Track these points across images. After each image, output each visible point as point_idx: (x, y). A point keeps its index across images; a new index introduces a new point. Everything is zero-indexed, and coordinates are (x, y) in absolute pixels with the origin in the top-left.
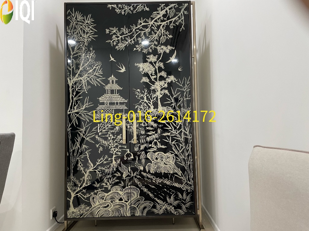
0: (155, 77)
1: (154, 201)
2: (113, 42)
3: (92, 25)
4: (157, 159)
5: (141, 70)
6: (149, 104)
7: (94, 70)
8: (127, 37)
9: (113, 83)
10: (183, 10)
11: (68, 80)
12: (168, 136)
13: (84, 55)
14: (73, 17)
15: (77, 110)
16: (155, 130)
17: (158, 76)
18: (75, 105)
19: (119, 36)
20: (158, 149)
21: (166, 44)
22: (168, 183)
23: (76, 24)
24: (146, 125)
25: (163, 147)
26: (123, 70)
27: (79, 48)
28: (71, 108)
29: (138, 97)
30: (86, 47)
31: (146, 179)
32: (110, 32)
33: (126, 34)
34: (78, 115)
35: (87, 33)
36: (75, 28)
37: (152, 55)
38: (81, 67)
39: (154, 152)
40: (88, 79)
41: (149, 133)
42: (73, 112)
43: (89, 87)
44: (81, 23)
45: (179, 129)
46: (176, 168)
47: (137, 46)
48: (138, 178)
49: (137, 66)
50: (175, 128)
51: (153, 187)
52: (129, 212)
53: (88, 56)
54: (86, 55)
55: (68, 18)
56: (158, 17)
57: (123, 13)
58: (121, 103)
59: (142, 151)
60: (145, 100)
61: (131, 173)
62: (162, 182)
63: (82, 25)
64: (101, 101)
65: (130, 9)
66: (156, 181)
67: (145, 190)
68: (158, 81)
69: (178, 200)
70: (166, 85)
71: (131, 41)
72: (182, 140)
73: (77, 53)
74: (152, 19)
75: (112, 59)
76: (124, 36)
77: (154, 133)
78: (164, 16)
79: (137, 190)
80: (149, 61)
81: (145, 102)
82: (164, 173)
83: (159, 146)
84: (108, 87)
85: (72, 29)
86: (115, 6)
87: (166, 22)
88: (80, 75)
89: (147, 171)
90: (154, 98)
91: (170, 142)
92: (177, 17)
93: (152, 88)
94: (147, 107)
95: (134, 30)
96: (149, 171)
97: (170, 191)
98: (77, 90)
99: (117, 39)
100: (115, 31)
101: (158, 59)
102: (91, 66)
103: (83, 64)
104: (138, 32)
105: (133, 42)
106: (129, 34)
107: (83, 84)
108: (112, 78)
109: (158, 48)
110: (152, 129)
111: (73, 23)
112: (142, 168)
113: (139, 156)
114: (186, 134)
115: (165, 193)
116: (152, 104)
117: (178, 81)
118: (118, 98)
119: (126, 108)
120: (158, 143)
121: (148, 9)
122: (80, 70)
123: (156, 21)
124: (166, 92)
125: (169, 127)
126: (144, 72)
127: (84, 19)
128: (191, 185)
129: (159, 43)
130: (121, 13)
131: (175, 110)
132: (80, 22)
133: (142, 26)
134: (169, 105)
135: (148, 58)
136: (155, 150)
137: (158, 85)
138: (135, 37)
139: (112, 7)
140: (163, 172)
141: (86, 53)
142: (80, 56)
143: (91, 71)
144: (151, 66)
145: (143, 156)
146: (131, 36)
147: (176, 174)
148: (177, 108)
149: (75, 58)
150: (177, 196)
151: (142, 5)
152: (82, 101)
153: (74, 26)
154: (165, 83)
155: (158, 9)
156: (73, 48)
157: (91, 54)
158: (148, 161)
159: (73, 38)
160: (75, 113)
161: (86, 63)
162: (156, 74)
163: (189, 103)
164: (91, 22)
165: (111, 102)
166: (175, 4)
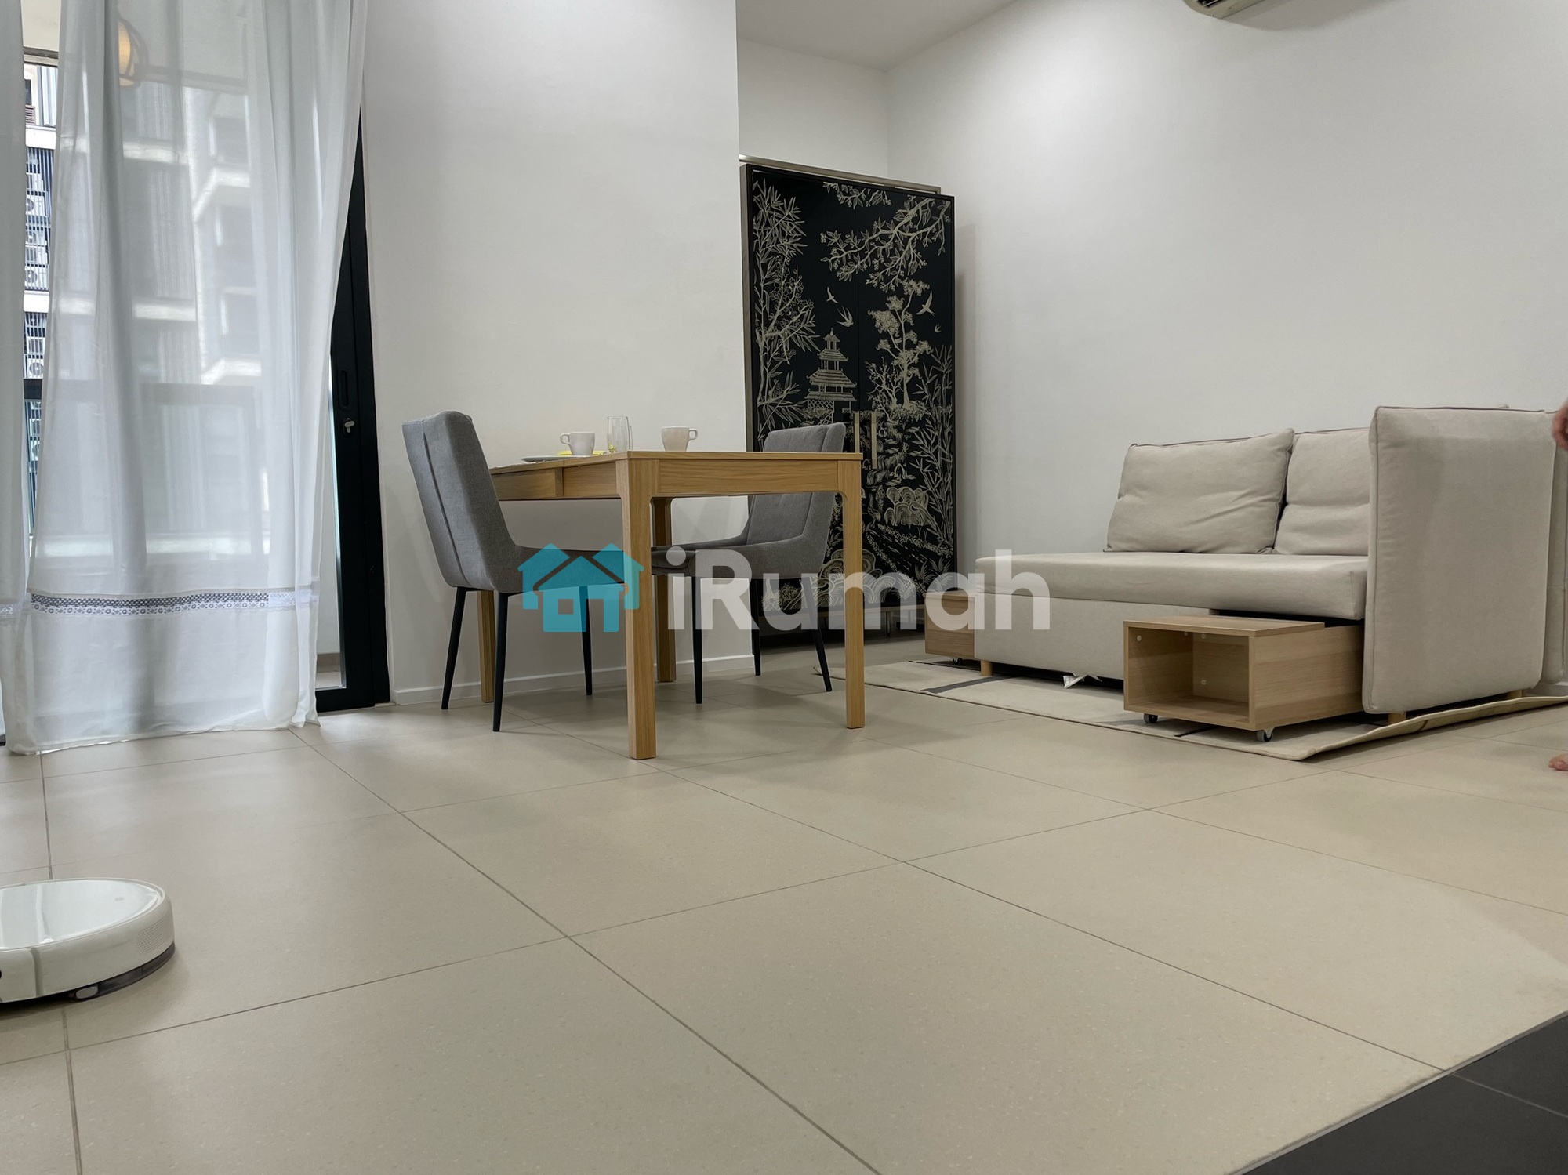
0: (899, 341)
2: (833, 261)
3: (797, 220)
4: (901, 500)
5: (878, 324)
6: (890, 394)
7: (801, 317)
8: (856, 254)
9: (832, 347)
10: (942, 213)
11: (758, 333)
12: (919, 458)
13: (783, 282)
14: (764, 199)
15: (774, 399)
16: (899, 445)
17: (904, 340)
18: (769, 389)
19: (842, 250)
20: (903, 481)
21: (916, 277)
22: (917, 543)
23: (770, 215)
24: (886, 434)
25: (912, 478)
26: (849, 322)
27: (775, 269)
28: (763, 394)
29: (873, 379)
30: (787, 266)
31: (885, 537)
32: (828, 241)
33: (855, 248)
34: (775, 409)
35: (789, 237)
36: (768, 224)
37: (895, 298)
38: (779, 307)
39: (898, 486)
40: (791, 335)
41: (890, 451)
42: (766, 402)
43: (794, 352)
44: (778, 215)
45: (936, 443)
46: (929, 516)
47: (872, 276)
48: (872, 535)
49: (872, 316)
50: (929, 442)
51: (895, 550)
53: (790, 288)
54: (788, 285)
55: (754, 200)
56: (905, 221)
57: (849, 203)
58: (846, 390)
59: (878, 484)
60: (884, 386)
62: (909, 542)
63: (779, 219)
64: (812, 383)
65: (860, 197)
66: (899, 542)
67: (884, 557)
68: (904, 349)
69: (932, 573)
70: (916, 359)
71: (862, 264)
72: (939, 464)
73: (771, 279)
74: (896, 223)
75: (831, 298)
76: (850, 252)
77: (897, 450)
78: (915, 220)
79: (871, 555)
80: (890, 307)
81: (884, 390)
82: (912, 525)
83: (905, 475)
84: (824, 355)
85: (761, 224)
86: (836, 186)
87: (918, 233)
88: (779, 327)
89: (887, 523)
90: (897, 382)
91: (921, 469)
92: (933, 226)
93: (895, 363)
94: (887, 400)
95: (867, 241)
96: (889, 522)
97: (920, 558)
98: (772, 356)
99: (838, 257)
100: (835, 240)
101: (904, 305)
102: (795, 308)
103: (782, 302)
104: (873, 247)
105: (865, 266)
106: (859, 249)
107: (782, 346)
108: (831, 337)
109: (905, 284)
110: (894, 443)
111: (764, 212)
112: (879, 517)
113: (874, 494)
114: (944, 455)
115: (913, 561)
116: (894, 393)
117: (934, 353)
118: (841, 380)
119: (854, 399)
120: (903, 469)
121: (889, 202)
122: (777, 315)
123: (901, 229)
124: (916, 371)
125: (919, 441)
126: (882, 329)
127: (782, 206)
128: (949, 547)
129: (906, 273)
130: (846, 203)
131: (930, 409)
132: (777, 211)
133: (880, 236)
134: (920, 398)
135: (889, 302)
136: (899, 482)
137: (905, 358)
138: (868, 256)
139: (831, 188)
140: (910, 524)
141: (788, 280)
142: (777, 285)
143: (795, 319)
144: (894, 319)
145: (879, 496)
146: (863, 255)
147: (929, 527)
148: (932, 405)
149: (769, 288)
150: (929, 566)
151: (879, 193)
152: (782, 380)
153: (765, 220)
154: (915, 354)
155: (905, 204)
156: (765, 266)
157: (796, 284)
158: (888, 503)
159: (764, 246)
160: (770, 404)
161: (788, 301)
162: (901, 336)
163: (950, 396)
164: (796, 214)
165: (830, 385)
166: (930, 200)
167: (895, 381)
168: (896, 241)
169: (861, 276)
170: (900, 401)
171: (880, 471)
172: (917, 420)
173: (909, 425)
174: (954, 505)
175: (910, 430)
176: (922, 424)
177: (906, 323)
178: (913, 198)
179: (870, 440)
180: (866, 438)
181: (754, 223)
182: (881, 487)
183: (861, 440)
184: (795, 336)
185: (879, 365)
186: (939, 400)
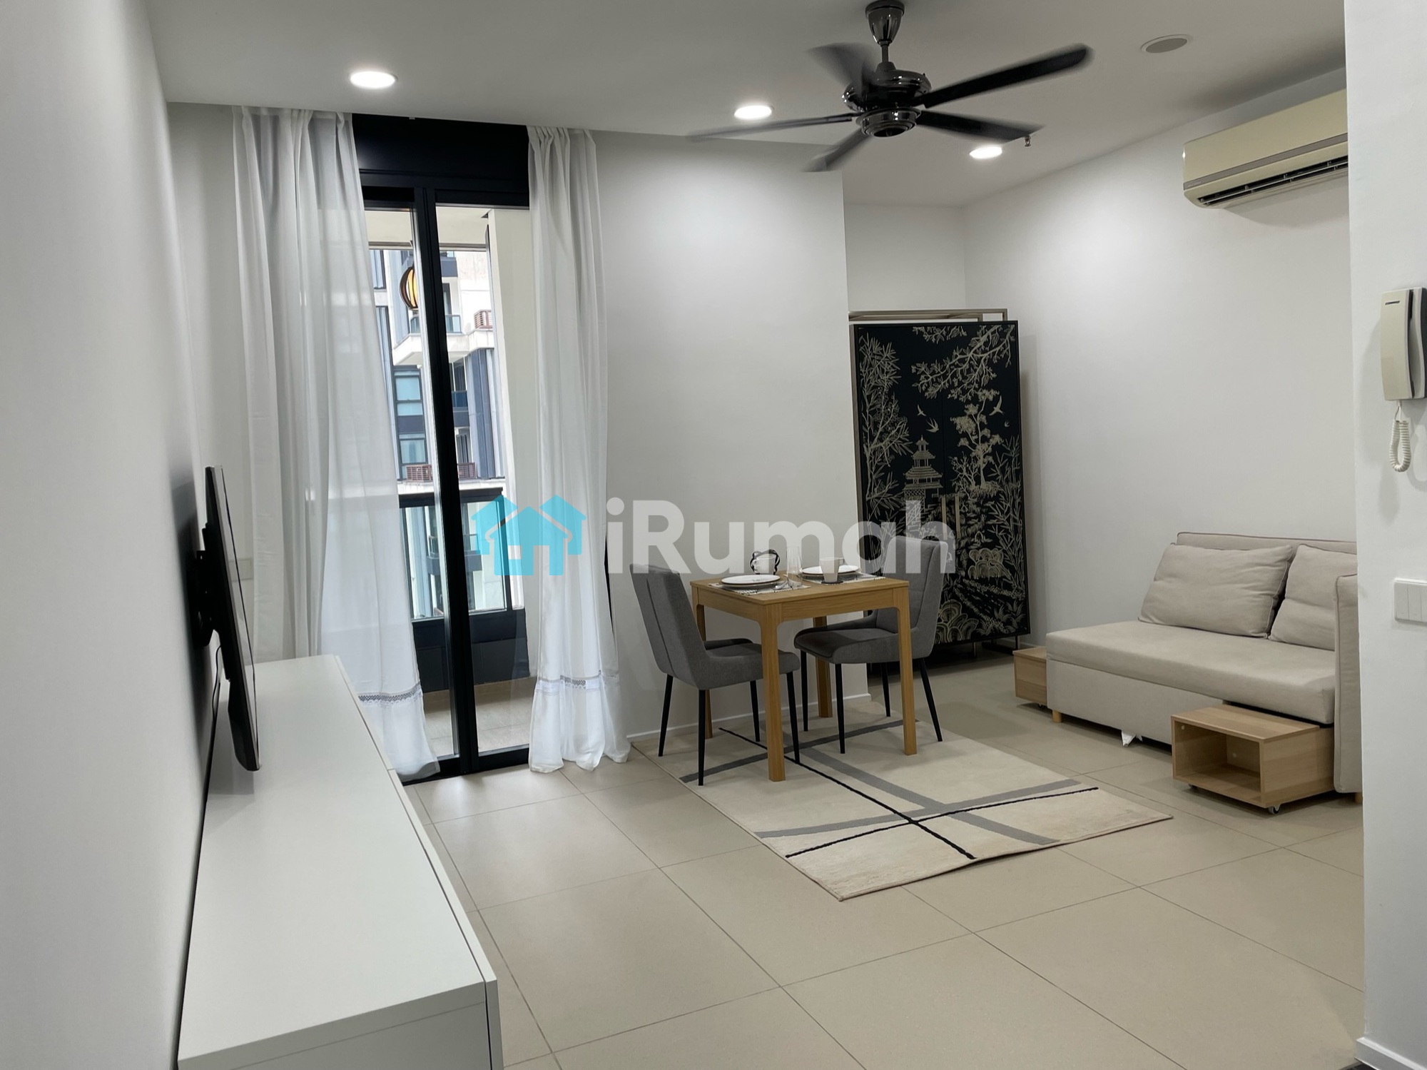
0: (976, 437)
1: (979, 618)
2: (922, 385)
3: (893, 359)
4: (981, 558)
5: (958, 427)
6: (969, 479)
7: (898, 431)
8: (939, 377)
9: (923, 449)
10: (1008, 335)
11: (865, 447)
12: (995, 525)
13: (883, 407)
14: (868, 348)
15: (878, 494)
16: (978, 517)
17: (980, 436)
18: (875, 487)
19: (929, 375)
20: (982, 544)
21: (988, 387)
22: (995, 590)
23: (872, 359)
24: (967, 510)
25: (989, 541)
26: (935, 429)
27: (877, 397)
28: (870, 491)
29: (955, 469)
30: (886, 394)
31: (969, 589)
32: (917, 371)
33: (939, 373)
34: (879, 502)
35: (887, 373)
36: (871, 366)
37: (971, 405)
38: (880, 425)
39: (978, 549)
40: (891, 445)
41: (971, 522)
42: (872, 497)
43: (893, 457)
44: (878, 358)
45: (1008, 512)
46: (1005, 569)
47: (952, 391)
49: (953, 422)
50: (1002, 512)
51: (978, 598)
52: (950, 636)
53: (889, 410)
54: (887, 408)
55: (860, 350)
56: (978, 346)
57: (933, 340)
58: (934, 480)
59: (962, 548)
60: (965, 473)
61: (950, 582)
62: (988, 591)
63: (879, 361)
64: (908, 478)
65: (942, 334)
66: (981, 591)
67: (969, 604)
68: (980, 443)
69: (1008, 613)
70: (990, 449)
71: (944, 384)
72: (1011, 528)
73: (874, 405)
74: (971, 348)
75: (921, 413)
76: (935, 376)
77: (977, 521)
78: (986, 344)
79: (958, 604)
80: (968, 413)
81: (965, 476)
82: (991, 578)
83: (984, 539)
84: (916, 456)
85: (866, 366)
86: (922, 329)
87: (989, 353)
88: (881, 440)
89: (970, 577)
91: (997, 533)
92: (1001, 346)
93: (974, 454)
94: (967, 483)
95: (948, 366)
96: (972, 577)
97: (998, 602)
98: (876, 462)
99: (926, 381)
100: (923, 369)
101: (979, 410)
102: (893, 424)
103: (883, 421)
104: (953, 369)
105: (947, 385)
106: (942, 373)
107: (884, 454)
108: (922, 442)
109: (980, 393)
110: (973, 515)
111: (868, 357)
112: (963, 573)
114: (1015, 521)
115: (993, 605)
116: (973, 478)
117: (1005, 443)
118: (930, 473)
119: (941, 486)
120: (982, 535)
121: (965, 334)
122: (879, 431)
123: (975, 352)
124: (990, 459)
125: (994, 512)
126: (962, 430)
127: (882, 351)
128: (1022, 592)
129: (980, 386)
130: (930, 341)
131: (1002, 486)
132: (877, 355)
133: (958, 360)
134: (994, 479)
135: (967, 409)
136: (979, 545)
137: (981, 450)
138: (949, 376)
139: (919, 331)
140: (989, 577)
141: (887, 404)
142: (879, 409)
143: (893, 432)
144: (971, 421)
147: (1005, 577)
148: (1004, 483)
149: (873, 413)
150: (1006, 608)
151: (957, 328)
152: (884, 479)
153: (869, 363)
154: (989, 446)
155: (978, 333)
156: (869, 397)
157: (893, 406)
158: (970, 562)
159: (869, 382)
160: (876, 498)
161: (887, 419)
162: (977, 433)
163: (1019, 474)
164: (893, 355)
165: (922, 478)
166: (998, 326)
167: (974, 467)
168: (971, 362)
169: (943, 393)
170: (978, 482)
171: (963, 538)
172: (992, 496)
173: (986, 500)
174: (1025, 558)
175: (987, 505)
176: (996, 498)
177: (981, 423)
178: (984, 327)
179: (954, 515)
180: (952, 514)
181: (861, 367)
182: (964, 551)
183: (947, 516)
184: (893, 445)
185: (960, 457)
186: (1010, 478)
